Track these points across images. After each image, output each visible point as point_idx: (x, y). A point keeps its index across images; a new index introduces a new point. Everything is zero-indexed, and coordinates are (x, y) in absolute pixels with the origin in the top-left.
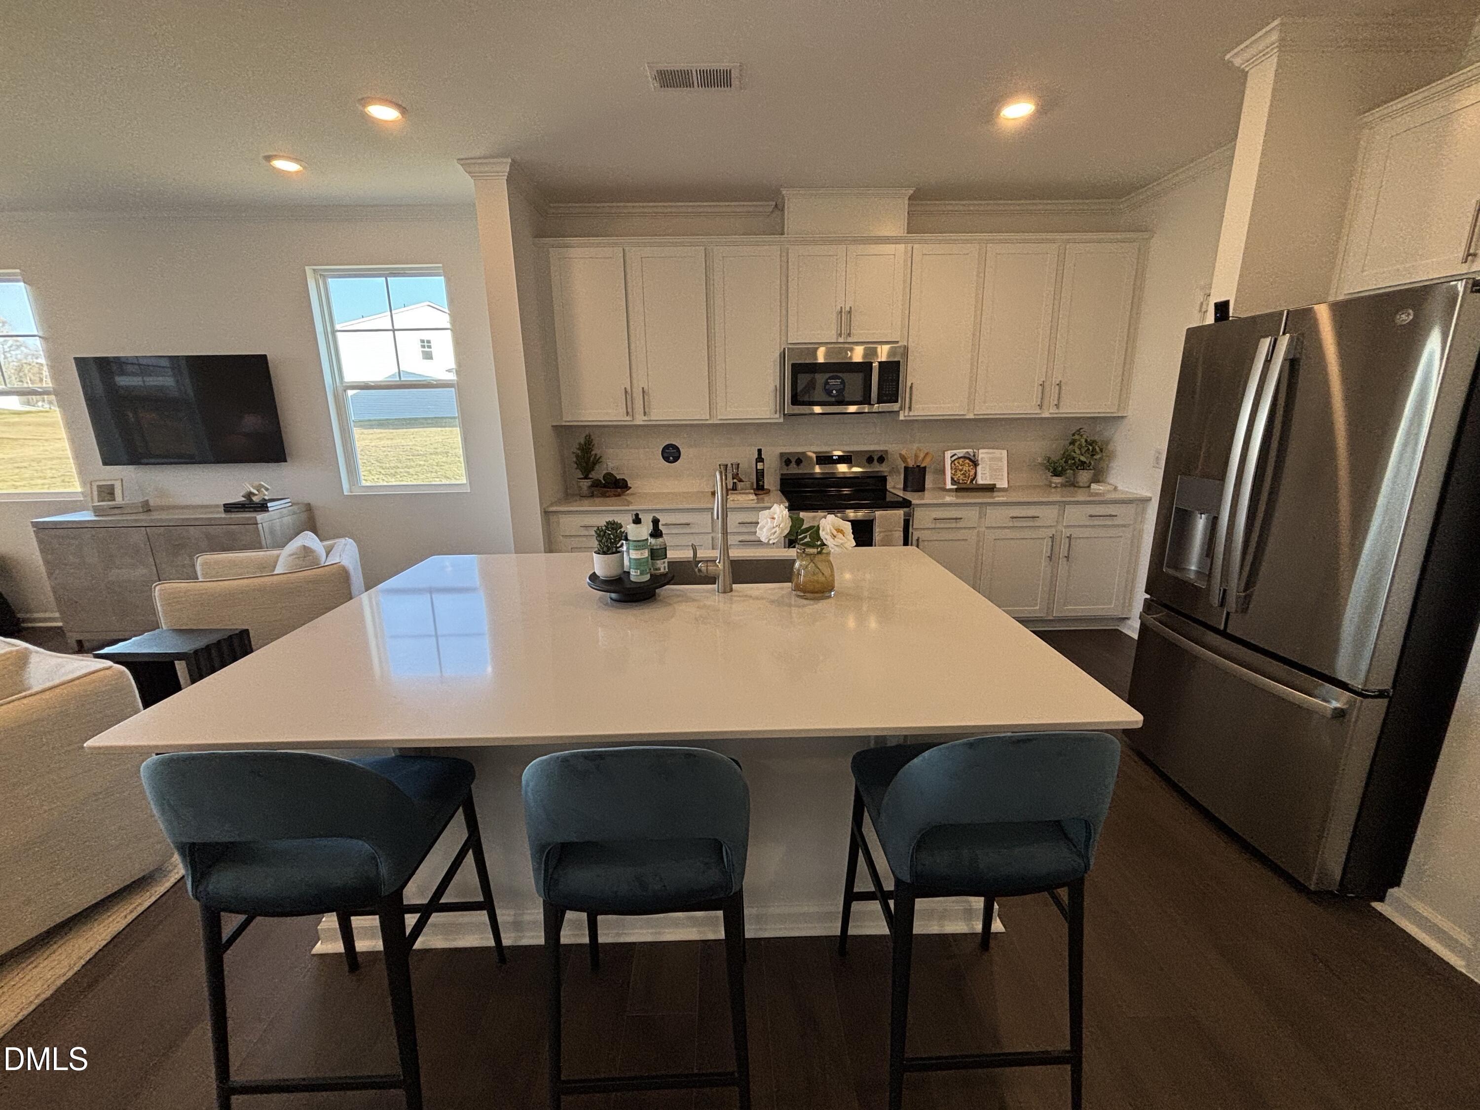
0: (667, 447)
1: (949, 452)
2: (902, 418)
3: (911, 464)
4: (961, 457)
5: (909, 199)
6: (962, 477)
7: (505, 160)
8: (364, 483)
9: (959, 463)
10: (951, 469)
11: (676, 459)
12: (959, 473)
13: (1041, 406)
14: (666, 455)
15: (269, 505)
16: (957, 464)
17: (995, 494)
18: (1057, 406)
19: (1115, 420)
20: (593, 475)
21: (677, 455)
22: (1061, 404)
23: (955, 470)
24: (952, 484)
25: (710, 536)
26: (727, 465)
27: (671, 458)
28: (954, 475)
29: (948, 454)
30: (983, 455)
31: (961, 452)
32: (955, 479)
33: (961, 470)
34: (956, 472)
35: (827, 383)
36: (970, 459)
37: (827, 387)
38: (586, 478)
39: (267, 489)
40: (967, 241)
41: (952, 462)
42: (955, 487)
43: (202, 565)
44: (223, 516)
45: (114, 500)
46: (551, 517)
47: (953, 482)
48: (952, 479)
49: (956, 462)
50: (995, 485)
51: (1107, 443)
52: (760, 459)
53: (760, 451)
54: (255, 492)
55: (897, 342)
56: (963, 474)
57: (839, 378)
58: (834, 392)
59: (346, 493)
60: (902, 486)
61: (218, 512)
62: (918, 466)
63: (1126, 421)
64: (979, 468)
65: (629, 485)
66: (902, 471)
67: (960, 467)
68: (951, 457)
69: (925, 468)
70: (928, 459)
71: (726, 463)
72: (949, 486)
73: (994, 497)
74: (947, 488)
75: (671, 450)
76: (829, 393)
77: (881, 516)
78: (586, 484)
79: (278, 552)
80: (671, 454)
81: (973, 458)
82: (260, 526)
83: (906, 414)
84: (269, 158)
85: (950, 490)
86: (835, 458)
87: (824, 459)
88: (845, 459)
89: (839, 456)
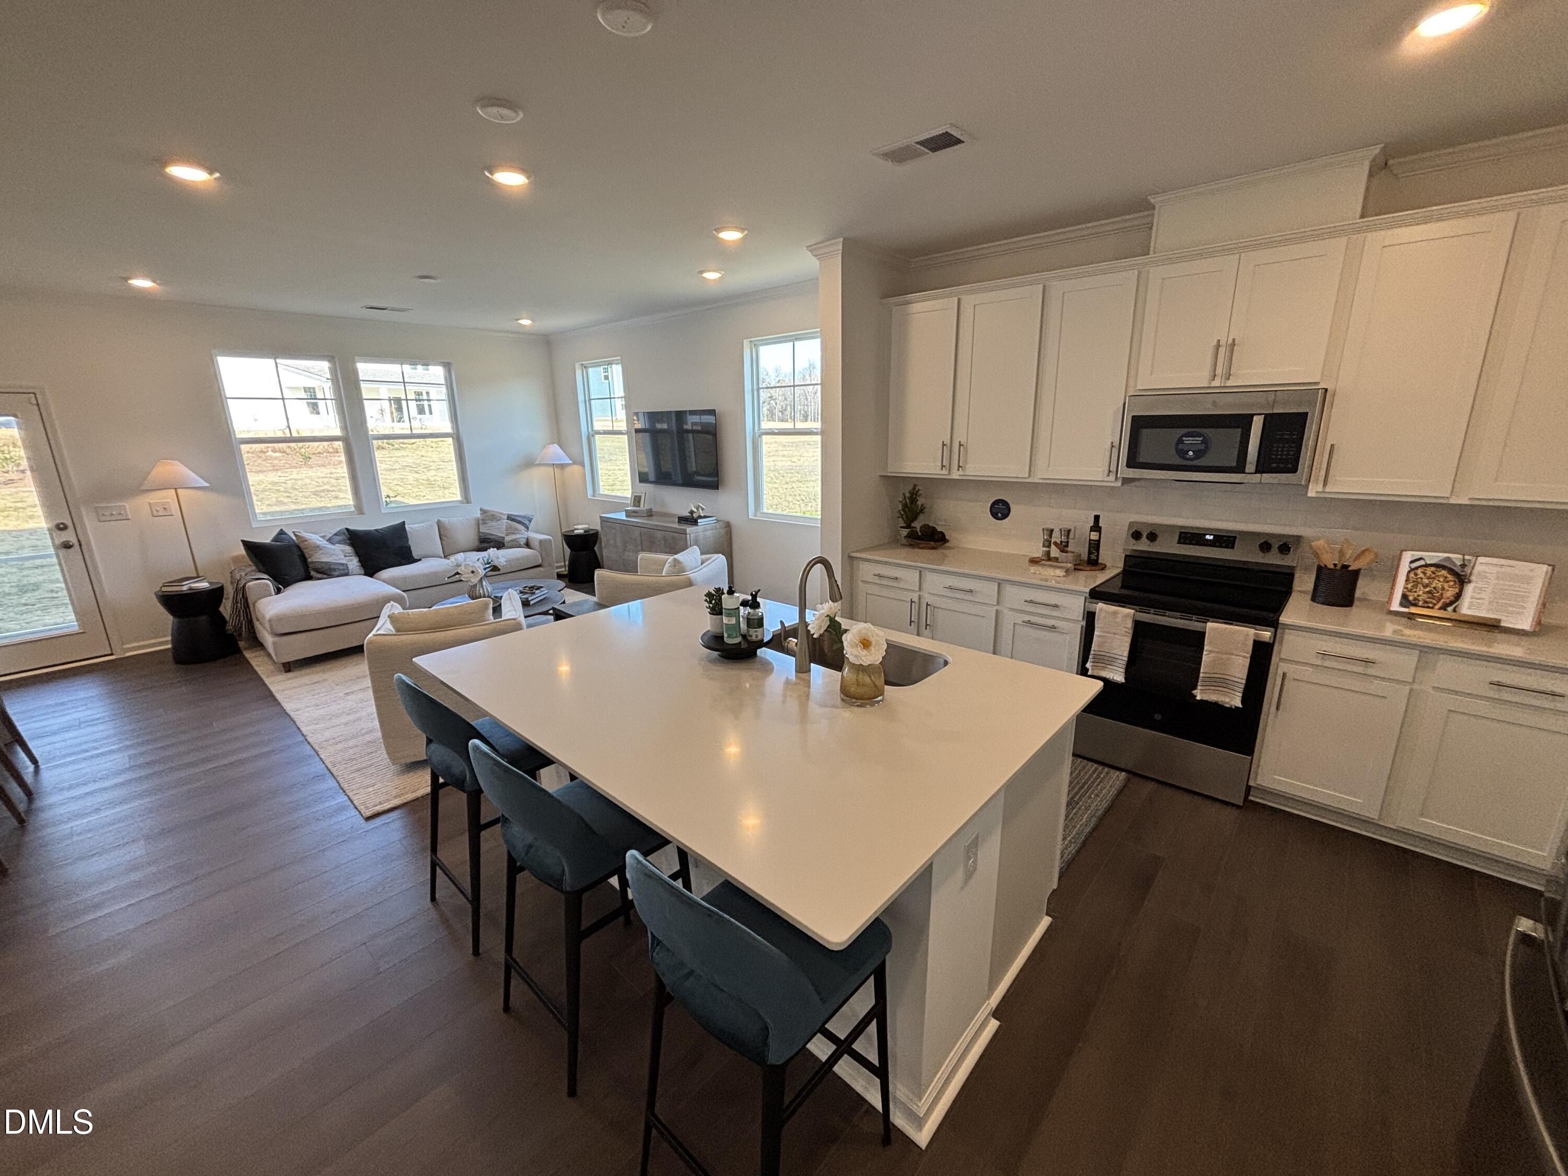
0: (997, 502)
1: (1410, 553)
2: (1311, 493)
3: (1334, 562)
4: (1431, 565)
6: (1426, 596)
8: (765, 510)
9: (1424, 573)
10: (1407, 580)
11: (1005, 516)
12: (1421, 590)
14: (994, 510)
15: (699, 521)
16: (1421, 575)
20: (917, 525)
21: (1006, 511)
23: (1415, 582)
24: (1402, 605)
26: (1052, 531)
27: (1000, 515)
28: (1410, 591)
29: (1408, 557)
30: (1484, 567)
31: (1436, 557)
32: (1411, 598)
33: (1427, 586)
34: (1415, 586)
35: (1180, 441)
36: (1451, 571)
37: (1180, 446)
38: (908, 526)
39: (703, 509)
41: (1413, 570)
42: (1408, 611)
43: (641, 559)
44: (676, 526)
45: (639, 506)
46: (855, 562)
47: (1406, 601)
48: (1404, 597)
49: (1419, 571)
50: (1502, 621)
52: (1096, 527)
53: (1097, 518)
54: (695, 510)
56: (1429, 592)
57: (1199, 435)
59: (750, 517)
61: (673, 522)
62: (1345, 567)
64: (1469, 590)
65: (947, 537)
67: (1426, 581)
68: (1412, 562)
69: (1357, 573)
70: (1368, 558)
71: (1052, 527)
72: (1395, 606)
74: (1392, 609)
75: (1001, 506)
76: (1182, 453)
77: (1212, 629)
78: (905, 532)
79: (667, 557)
80: (1000, 510)
81: (1458, 569)
82: (688, 536)
83: (1320, 488)
84: (702, 272)
85: (1397, 613)
86: (1208, 537)
87: (1190, 537)
88: (1225, 540)
89: (1215, 536)
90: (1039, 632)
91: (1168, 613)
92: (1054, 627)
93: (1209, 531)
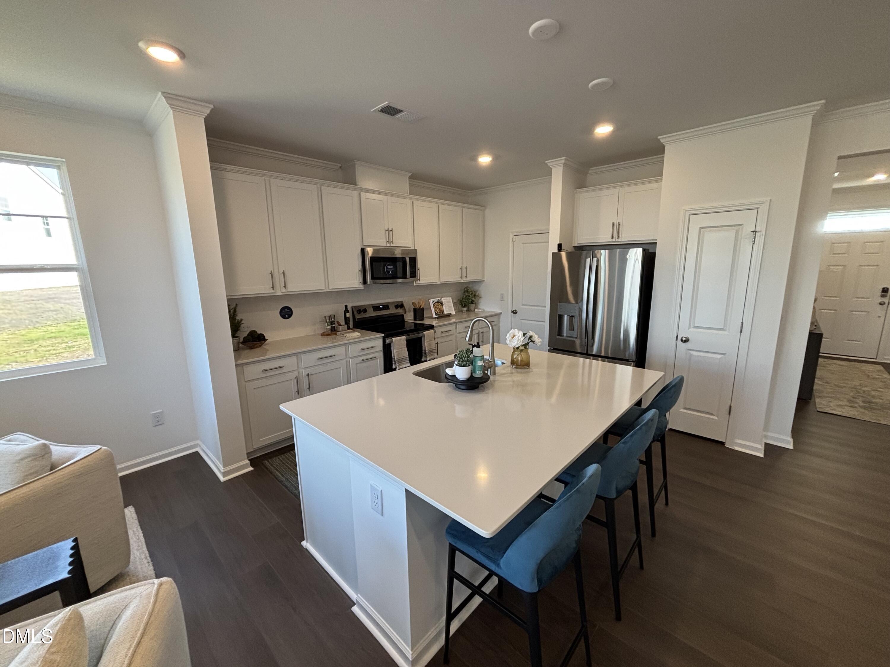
0: (283, 309)
1: (431, 300)
3: (417, 307)
4: (436, 302)
5: (409, 178)
6: (439, 311)
7: (209, 105)
9: (436, 305)
11: (290, 315)
12: (437, 310)
13: (461, 277)
14: (283, 314)
17: (451, 318)
18: (466, 277)
19: (480, 282)
21: (290, 313)
22: (468, 276)
23: (435, 308)
25: (344, 361)
27: (287, 316)
28: (435, 310)
30: (444, 300)
31: (436, 300)
32: (437, 312)
33: (438, 308)
35: (387, 268)
37: (387, 270)
38: (234, 336)
40: (432, 202)
41: (434, 304)
42: (437, 316)
47: (436, 314)
48: (435, 312)
50: (451, 314)
51: (477, 291)
53: (346, 306)
55: (410, 247)
58: (390, 272)
60: (413, 318)
62: (420, 308)
63: (483, 284)
64: (444, 306)
65: (266, 338)
66: (413, 310)
68: (432, 302)
69: (423, 308)
70: (423, 304)
71: (325, 315)
72: (434, 316)
73: (451, 320)
75: (286, 310)
77: (427, 334)
80: (286, 313)
81: (440, 302)
83: (417, 283)
86: (381, 307)
87: (376, 308)
88: (386, 307)
89: (383, 306)
90: (369, 362)
91: (410, 334)
92: (373, 358)
93: (381, 304)
